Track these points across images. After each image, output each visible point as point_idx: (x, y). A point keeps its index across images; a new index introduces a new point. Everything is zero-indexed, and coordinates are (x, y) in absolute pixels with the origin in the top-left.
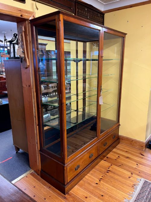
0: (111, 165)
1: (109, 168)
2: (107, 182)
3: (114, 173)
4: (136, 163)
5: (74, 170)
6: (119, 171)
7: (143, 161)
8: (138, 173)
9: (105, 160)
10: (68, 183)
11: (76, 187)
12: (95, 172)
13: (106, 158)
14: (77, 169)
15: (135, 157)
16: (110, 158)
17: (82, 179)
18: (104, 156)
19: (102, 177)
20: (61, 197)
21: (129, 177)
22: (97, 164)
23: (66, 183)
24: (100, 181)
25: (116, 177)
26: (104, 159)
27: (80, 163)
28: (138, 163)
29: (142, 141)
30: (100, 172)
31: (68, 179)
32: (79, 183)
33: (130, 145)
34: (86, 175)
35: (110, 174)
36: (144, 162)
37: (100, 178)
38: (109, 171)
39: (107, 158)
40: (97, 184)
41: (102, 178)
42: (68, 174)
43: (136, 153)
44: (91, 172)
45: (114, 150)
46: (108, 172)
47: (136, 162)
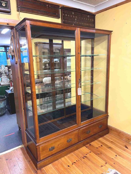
0: (90, 152)
1: (87, 154)
2: (78, 166)
3: (89, 160)
4: (116, 154)
5: (49, 150)
6: (95, 159)
7: (125, 153)
8: (112, 163)
9: (86, 147)
10: (40, 161)
11: (50, 165)
12: (72, 155)
13: (89, 144)
14: (52, 150)
15: (117, 148)
16: (92, 146)
17: (58, 159)
18: (88, 143)
19: (77, 161)
20: (33, 171)
21: (102, 166)
22: (77, 149)
23: (38, 160)
24: (72, 164)
25: (89, 163)
26: (87, 146)
27: (56, 145)
28: (118, 154)
30: (77, 156)
31: (41, 157)
32: (54, 163)
33: (117, 137)
34: (63, 156)
35: (86, 160)
37: (75, 162)
38: (85, 157)
39: (90, 145)
40: (69, 166)
41: (76, 162)
42: (41, 153)
43: (121, 145)
44: (69, 155)
45: (101, 139)
46: (84, 157)
47: (116, 153)
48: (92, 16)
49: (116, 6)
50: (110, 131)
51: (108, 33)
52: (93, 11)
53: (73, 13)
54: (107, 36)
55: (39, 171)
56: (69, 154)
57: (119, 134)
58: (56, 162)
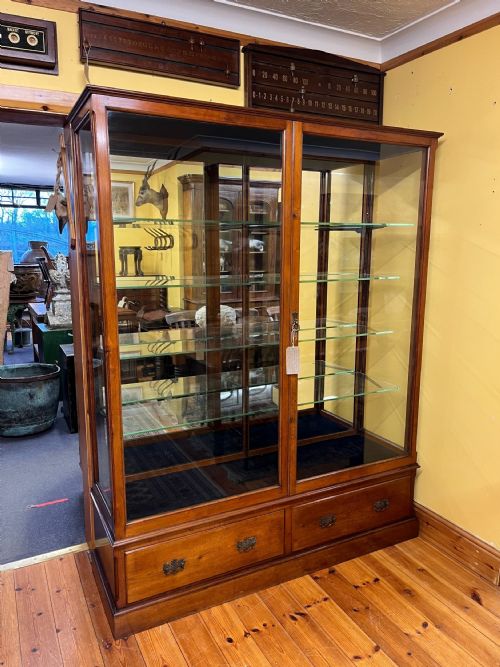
0: (326, 599)
1: (309, 606)
2: (265, 647)
3: (314, 627)
4: (424, 619)
5: (161, 569)
6: (339, 628)
7: (462, 620)
8: (402, 652)
9: (315, 579)
10: (128, 605)
11: (165, 629)
12: (254, 603)
13: (327, 570)
14: (174, 572)
15: (444, 600)
16: (339, 576)
17: (195, 611)
18: (324, 564)
19: (264, 625)
20: (99, 640)
21: (356, 657)
22: (277, 580)
23: (120, 603)
24: (246, 635)
25: (311, 641)
26: (317, 574)
27: (190, 555)
28: (433, 620)
29: (492, 544)
30: (271, 608)
31: (129, 592)
32: (178, 622)
33: (450, 552)
34: (219, 603)
35: (300, 626)
36: (462, 623)
37: (256, 628)
38: (302, 614)
39: (332, 572)
40: (230, 640)
41: (261, 628)
42: (129, 576)
43: (457, 585)
44: (240, 601)
45: (379, 555)
46: (297, 616)
47: (427, 614)
48: (373, 78)
49: (459, 36)
50: (423, 527)
51: (423, 141)
52: (375, 57)
53: (293, 68)
54: (419, 154)
55: (118, 645)
56: (244, 595)
57: (456, 542)
58: (189, 619)
